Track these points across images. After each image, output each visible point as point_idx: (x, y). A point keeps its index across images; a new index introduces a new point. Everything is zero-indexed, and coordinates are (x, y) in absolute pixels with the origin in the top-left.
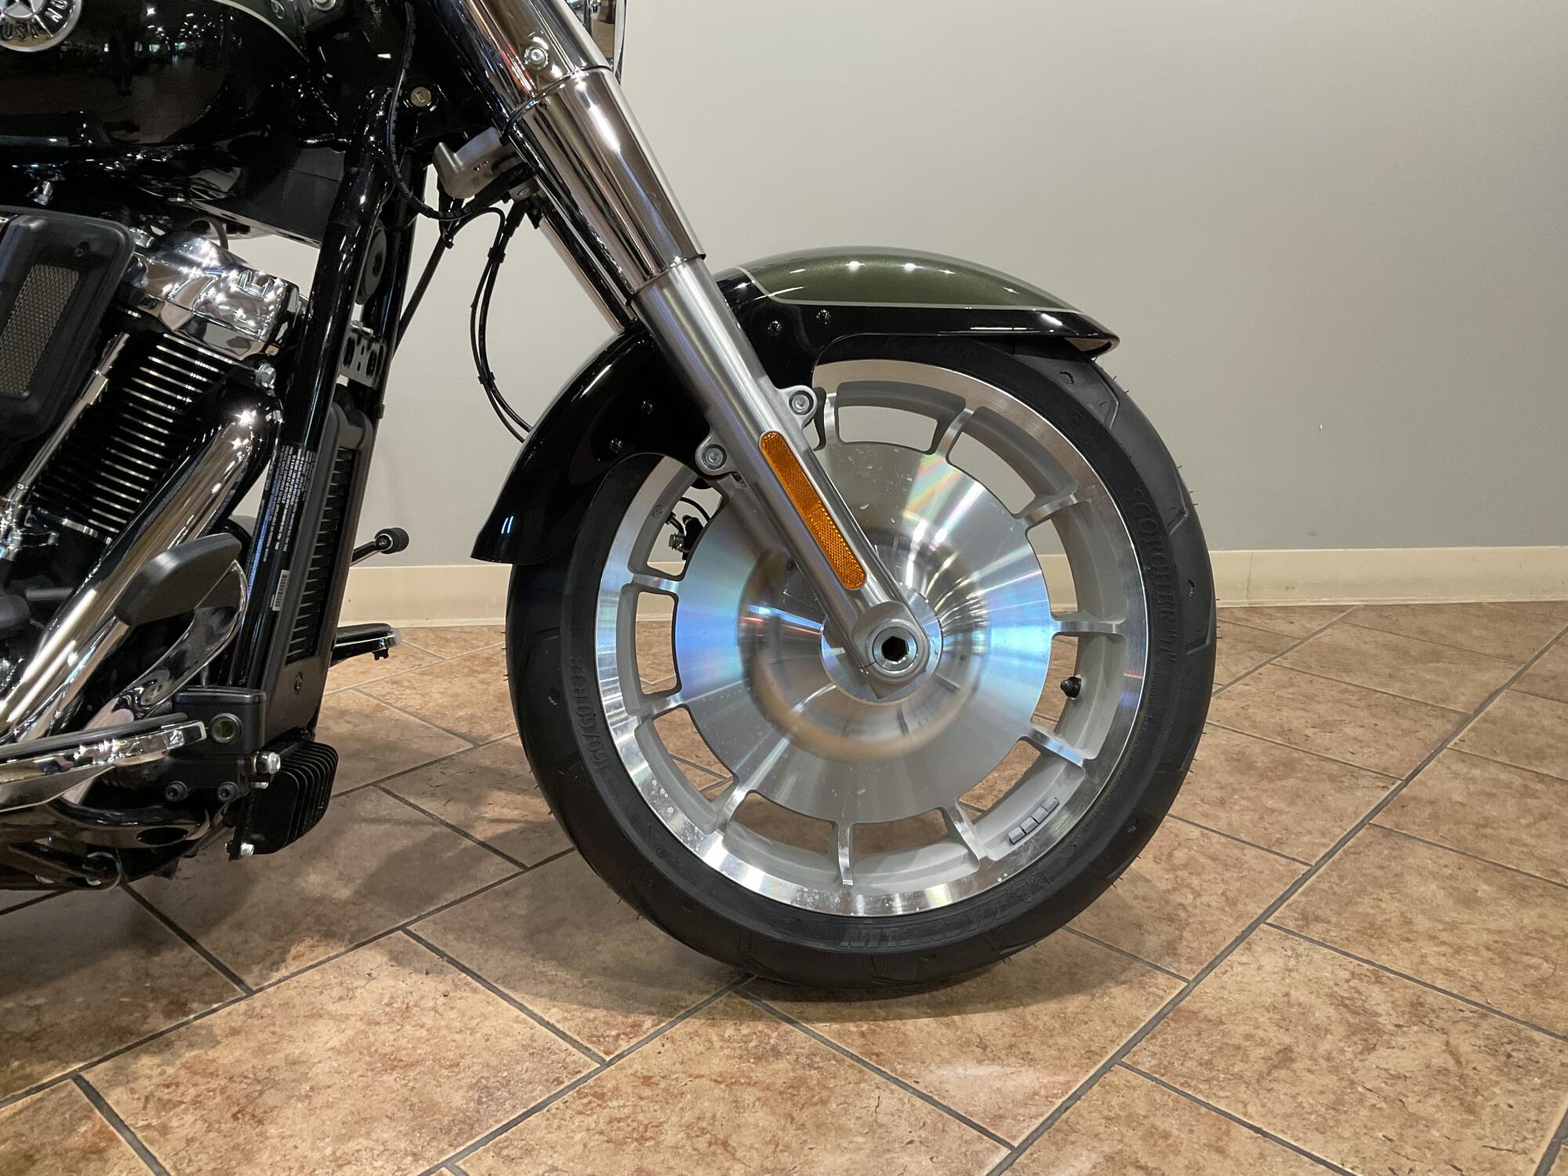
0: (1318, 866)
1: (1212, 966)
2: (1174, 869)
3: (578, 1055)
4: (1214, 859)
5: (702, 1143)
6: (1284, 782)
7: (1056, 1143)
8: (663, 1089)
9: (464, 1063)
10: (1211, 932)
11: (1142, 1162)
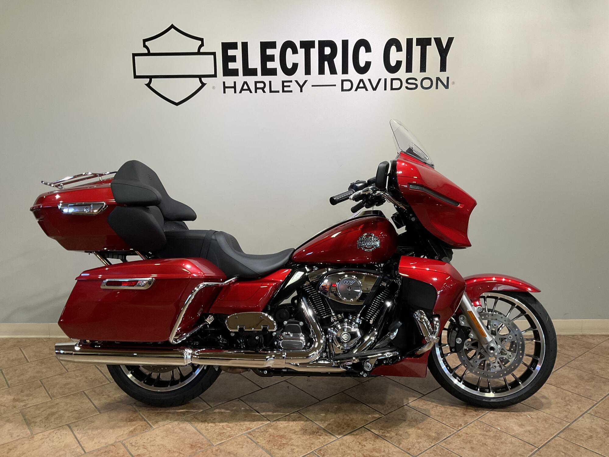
0: (599, 402)
1: (575, 420)
2: (566, 401)
3: (452, 429)
4: (575, 399)
5: (481, 443)
6: (591, 383)
7: (547, 448)
8: (471, 435)
9: (432, 429)
10: (575, 414)
11: (564, 451)
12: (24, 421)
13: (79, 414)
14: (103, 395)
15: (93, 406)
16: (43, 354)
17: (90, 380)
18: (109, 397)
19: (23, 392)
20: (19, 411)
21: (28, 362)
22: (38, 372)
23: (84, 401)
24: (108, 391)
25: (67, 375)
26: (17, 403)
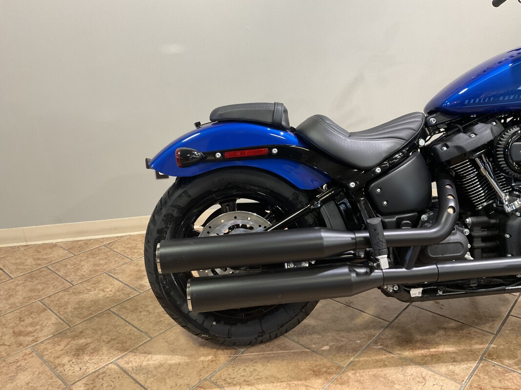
12: (44, 364)
13: (121, 344)
14: (141, 312)
15: (135, 329)
16: (27, 265)
17: (111, 293)
18: (150, 313)
19: (23, 321)
20: (29, 350)
21: (12, 278)
22: (31, 290)
23: (117, 324)
24: (144, 305)
25: (75, 291)
26: (21, 338)
